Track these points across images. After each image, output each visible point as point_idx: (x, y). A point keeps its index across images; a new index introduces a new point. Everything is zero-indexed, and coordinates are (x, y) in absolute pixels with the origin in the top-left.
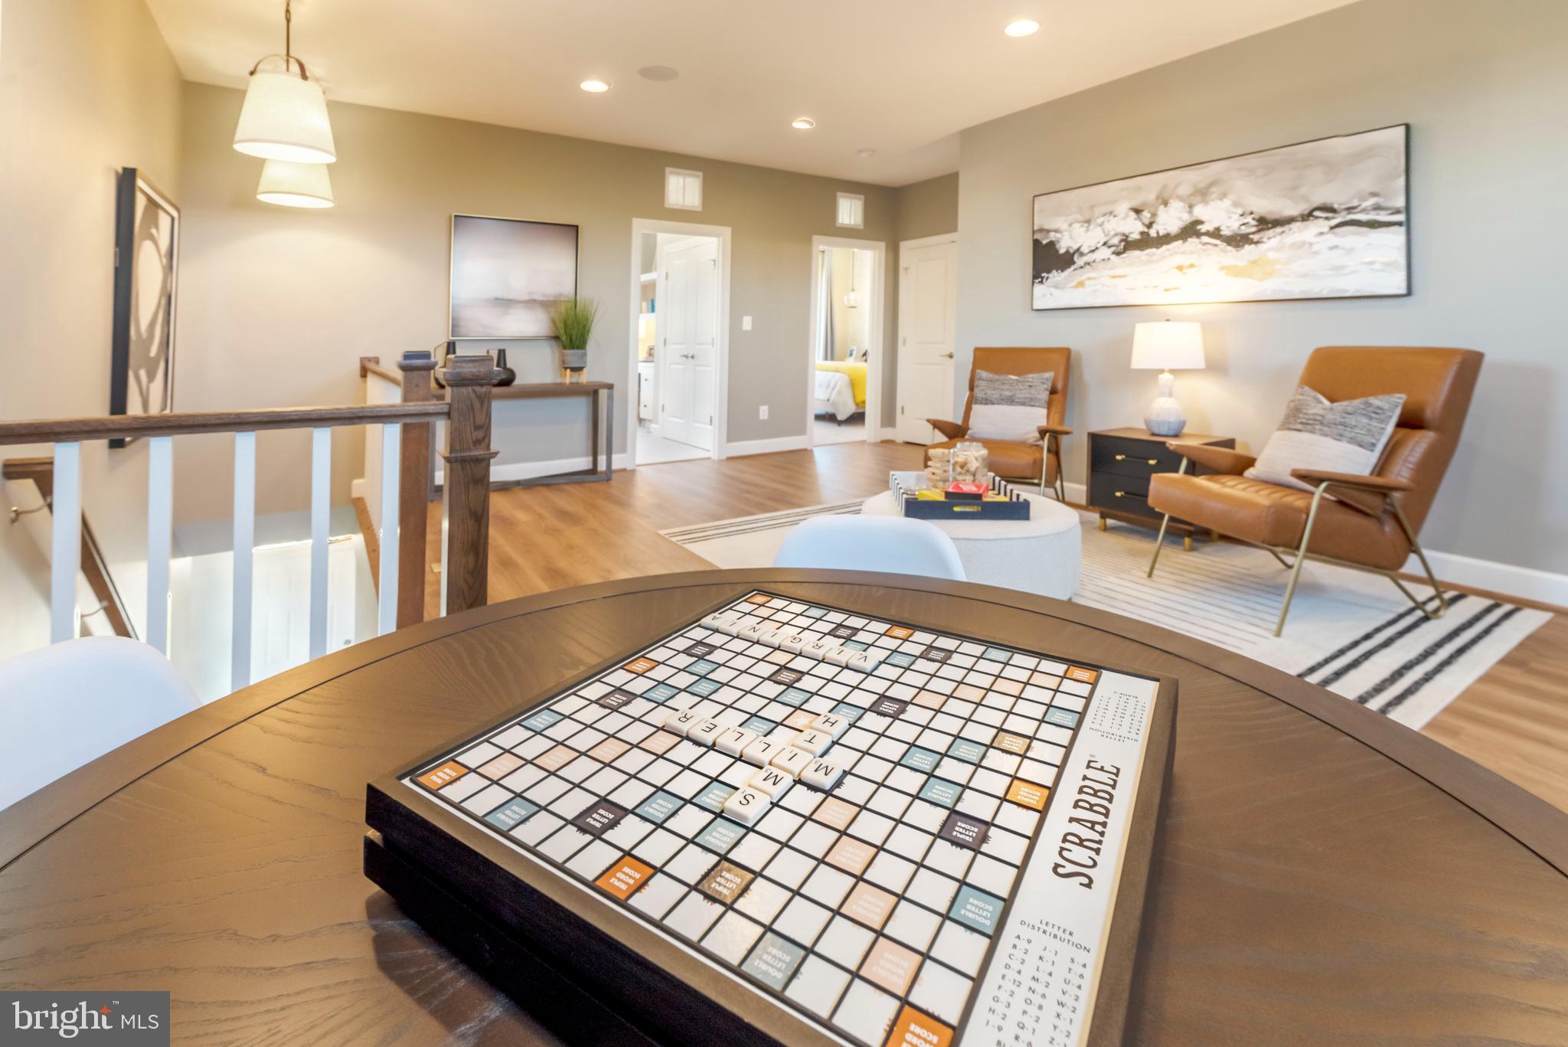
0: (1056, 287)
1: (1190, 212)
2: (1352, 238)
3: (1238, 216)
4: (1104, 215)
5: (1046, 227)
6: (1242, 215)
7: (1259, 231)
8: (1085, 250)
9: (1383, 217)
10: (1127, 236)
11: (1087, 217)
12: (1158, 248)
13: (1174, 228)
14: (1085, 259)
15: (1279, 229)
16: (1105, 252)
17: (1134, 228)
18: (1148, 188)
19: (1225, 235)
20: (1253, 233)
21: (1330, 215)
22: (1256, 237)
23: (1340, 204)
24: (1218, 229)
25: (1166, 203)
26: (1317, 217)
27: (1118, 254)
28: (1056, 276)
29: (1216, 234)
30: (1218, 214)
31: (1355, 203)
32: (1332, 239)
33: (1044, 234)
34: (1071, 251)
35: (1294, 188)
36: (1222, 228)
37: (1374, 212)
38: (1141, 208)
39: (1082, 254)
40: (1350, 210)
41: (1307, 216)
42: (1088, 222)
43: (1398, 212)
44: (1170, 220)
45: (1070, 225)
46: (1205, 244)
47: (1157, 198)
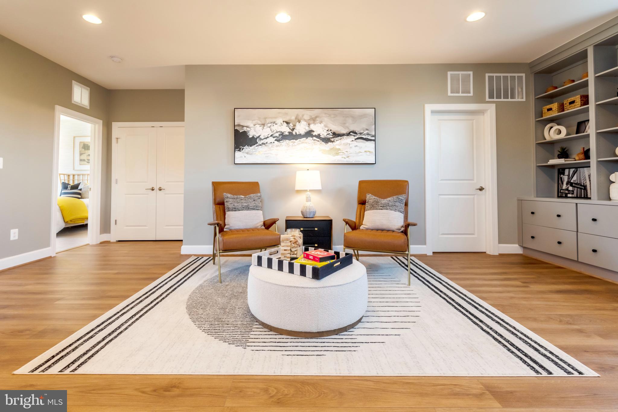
0: (247, 153)
1: (309, 127)
2: (361, 143)
3: (326, 131)
4: (271, 123)
5: (242, 124)
6: (328, 131)
7: (333, 137)
8: (262, 137)
9: (370, 138)
10: (283, 133)
11: (263, 123)
12: (296, 140)
13: (303, 132)
14: (262, 141)
15: (340, 138)
16: (272, 140)
17: (286, 130)
18: (292, 114)
19: (321, 137)
20: (331, 138)
21: (355, 135)
22: (332, 140)
23: (358, 131)
24: (319, 135)
25: (299, 122)
26: (351, 135)
27: (278, 141)
28: (247, 149)
29: (318, 136)
30: (319, 129)
31: (362, 132)
32: (355, 143)
33: (241, 127)
34: (255, 137)
35: (345, 123)
36: (321, 135)
37: (367, 136)
38: (290, 122)
39: (261, 139)
40: (361, 133)
41: (348, 134)
42: (264, 125)
43: (373, 136)
44: (301, 128)
45: (255, 125)
46: (315, 140)
47: (296, 119)
